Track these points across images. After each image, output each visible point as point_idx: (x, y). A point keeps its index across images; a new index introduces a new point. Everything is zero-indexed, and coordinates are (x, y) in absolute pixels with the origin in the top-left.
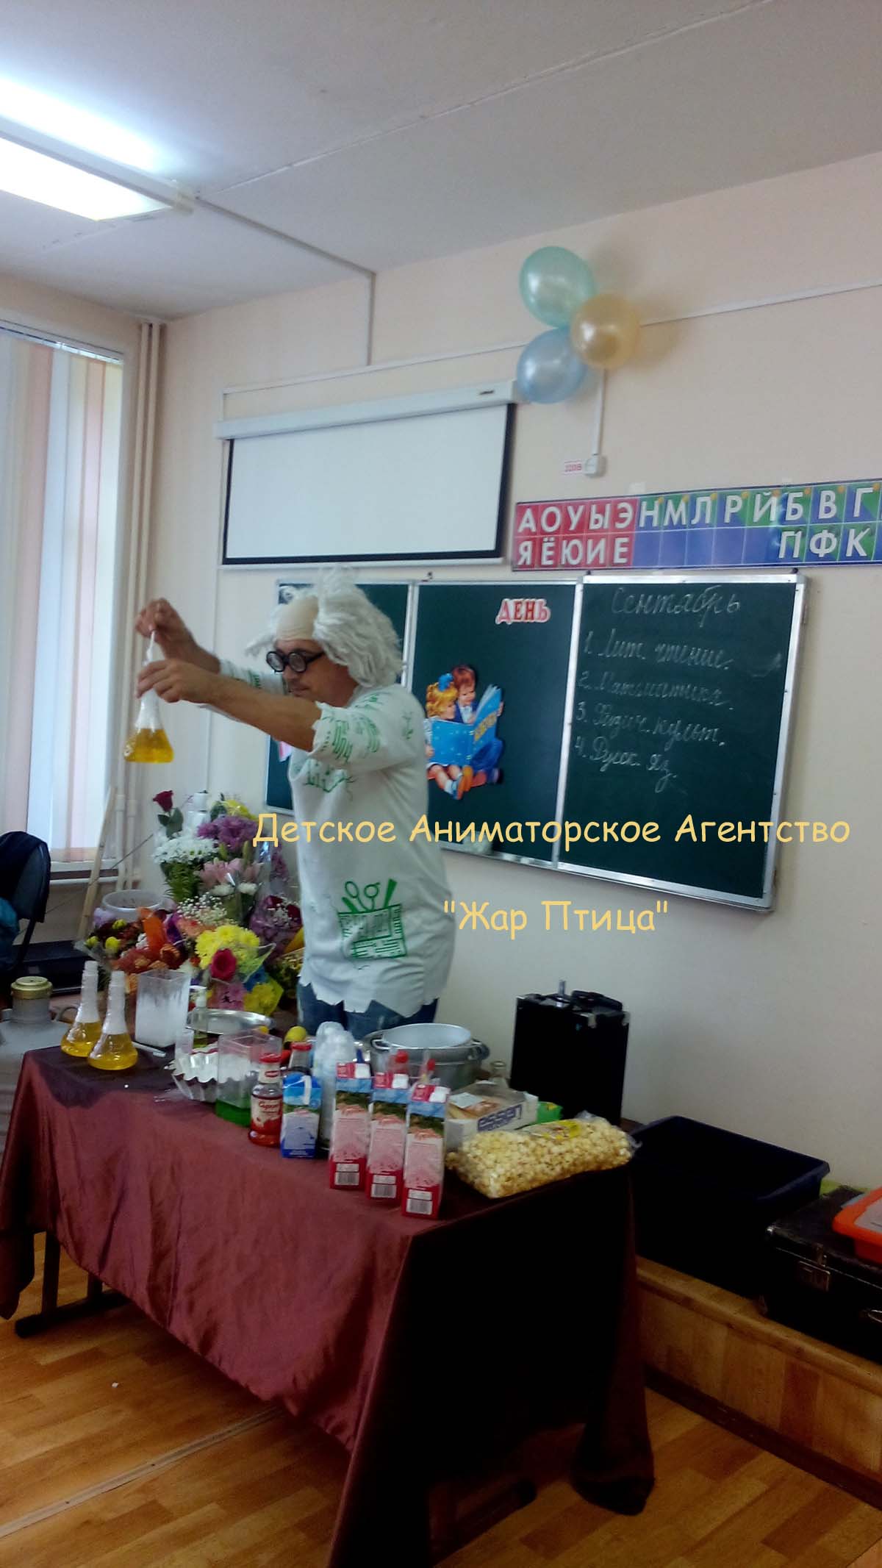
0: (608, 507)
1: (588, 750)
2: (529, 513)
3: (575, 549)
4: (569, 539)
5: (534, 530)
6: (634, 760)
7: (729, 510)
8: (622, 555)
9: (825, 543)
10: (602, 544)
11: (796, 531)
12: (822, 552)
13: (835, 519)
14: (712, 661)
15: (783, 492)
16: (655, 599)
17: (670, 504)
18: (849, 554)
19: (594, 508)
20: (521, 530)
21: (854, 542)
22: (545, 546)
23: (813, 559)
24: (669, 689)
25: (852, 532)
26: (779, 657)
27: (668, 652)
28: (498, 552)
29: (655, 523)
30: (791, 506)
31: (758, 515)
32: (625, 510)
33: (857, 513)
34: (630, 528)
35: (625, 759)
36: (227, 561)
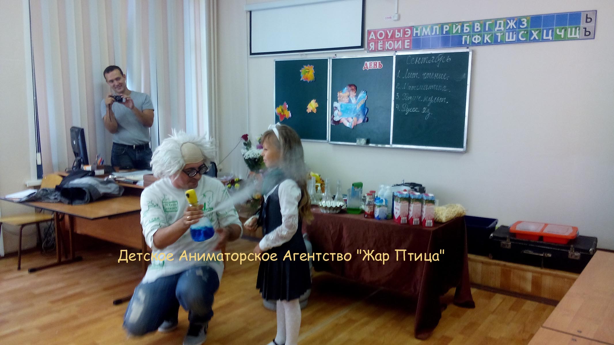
0: (402, 30)
1: (401, 108)
2: (372, 33)
3: (390, 44)
4: (388, 41)
5: (375, 38)
6: (417, 110)
7: (445, 30)
8: (408, 45)
9: (477, 39)
10: (400, 42)
11: (467, 36)
12: (476, 42)
13: (480, 31)
14: (443, 77)
15: (462, 24)
16: (421, 59)
17: (424, 30)
18: (485, 42)
19: (396, 31)
20: (370, 39)
21: (487, 38)
22: (379, 44)
23: (474, 44)
24: (428, 87)
25: (486, 35)
26: (465, 74)
27: (427, 75)
28: (362, 46)
29: (419, 35)
30: (465, 28)
31: (454, 31)
32: (408, 31)
33: (487, 29)
34: (410, 36)
35: (414, 110)
36: (251, 54)
